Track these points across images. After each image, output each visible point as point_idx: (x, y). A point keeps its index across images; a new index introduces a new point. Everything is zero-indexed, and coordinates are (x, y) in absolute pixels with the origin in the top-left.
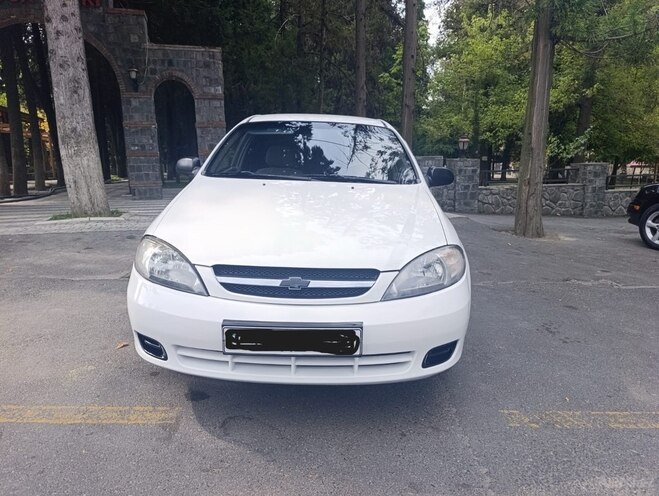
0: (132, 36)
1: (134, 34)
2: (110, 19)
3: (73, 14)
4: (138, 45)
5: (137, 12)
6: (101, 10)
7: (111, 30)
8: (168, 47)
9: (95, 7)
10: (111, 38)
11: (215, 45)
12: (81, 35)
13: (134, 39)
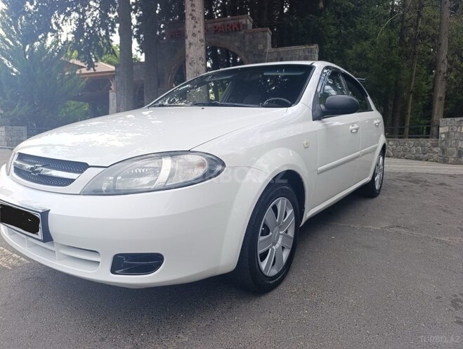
0: (259, 46)
1: (260, 44)
2: (247, 37)
3: (199, 32)
4: (262, 51)
5: (264, 29)
6: (243, 32)
7: (247, 43)
8: (280, 49)
9: (240, 30)
10: (247, 49)
11: (313, 43)
12: (203, 44)
13: (260, 47)
